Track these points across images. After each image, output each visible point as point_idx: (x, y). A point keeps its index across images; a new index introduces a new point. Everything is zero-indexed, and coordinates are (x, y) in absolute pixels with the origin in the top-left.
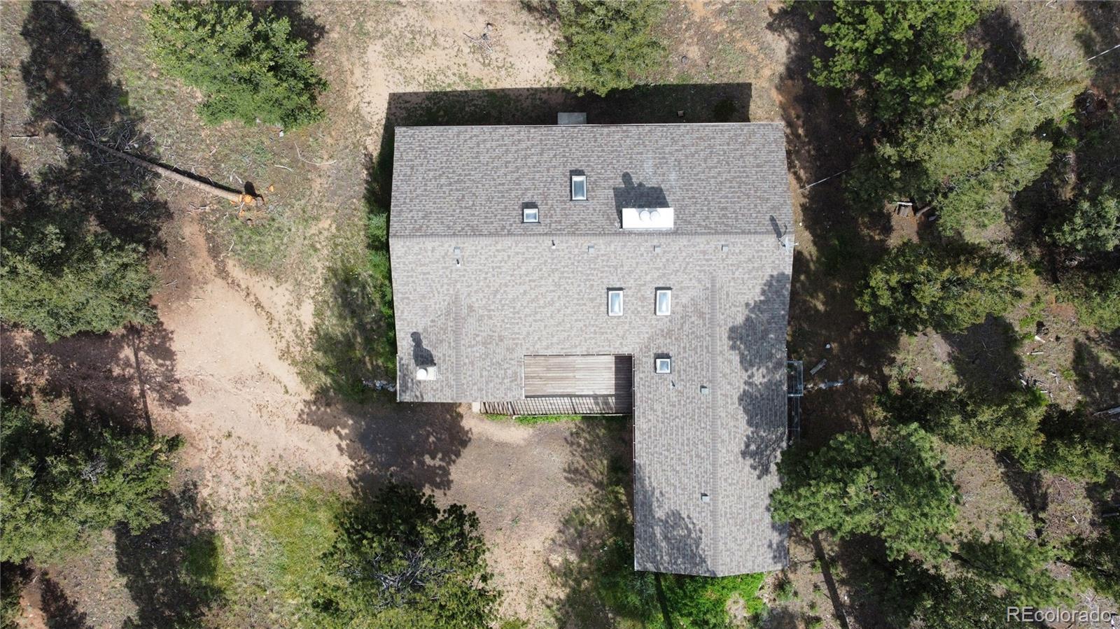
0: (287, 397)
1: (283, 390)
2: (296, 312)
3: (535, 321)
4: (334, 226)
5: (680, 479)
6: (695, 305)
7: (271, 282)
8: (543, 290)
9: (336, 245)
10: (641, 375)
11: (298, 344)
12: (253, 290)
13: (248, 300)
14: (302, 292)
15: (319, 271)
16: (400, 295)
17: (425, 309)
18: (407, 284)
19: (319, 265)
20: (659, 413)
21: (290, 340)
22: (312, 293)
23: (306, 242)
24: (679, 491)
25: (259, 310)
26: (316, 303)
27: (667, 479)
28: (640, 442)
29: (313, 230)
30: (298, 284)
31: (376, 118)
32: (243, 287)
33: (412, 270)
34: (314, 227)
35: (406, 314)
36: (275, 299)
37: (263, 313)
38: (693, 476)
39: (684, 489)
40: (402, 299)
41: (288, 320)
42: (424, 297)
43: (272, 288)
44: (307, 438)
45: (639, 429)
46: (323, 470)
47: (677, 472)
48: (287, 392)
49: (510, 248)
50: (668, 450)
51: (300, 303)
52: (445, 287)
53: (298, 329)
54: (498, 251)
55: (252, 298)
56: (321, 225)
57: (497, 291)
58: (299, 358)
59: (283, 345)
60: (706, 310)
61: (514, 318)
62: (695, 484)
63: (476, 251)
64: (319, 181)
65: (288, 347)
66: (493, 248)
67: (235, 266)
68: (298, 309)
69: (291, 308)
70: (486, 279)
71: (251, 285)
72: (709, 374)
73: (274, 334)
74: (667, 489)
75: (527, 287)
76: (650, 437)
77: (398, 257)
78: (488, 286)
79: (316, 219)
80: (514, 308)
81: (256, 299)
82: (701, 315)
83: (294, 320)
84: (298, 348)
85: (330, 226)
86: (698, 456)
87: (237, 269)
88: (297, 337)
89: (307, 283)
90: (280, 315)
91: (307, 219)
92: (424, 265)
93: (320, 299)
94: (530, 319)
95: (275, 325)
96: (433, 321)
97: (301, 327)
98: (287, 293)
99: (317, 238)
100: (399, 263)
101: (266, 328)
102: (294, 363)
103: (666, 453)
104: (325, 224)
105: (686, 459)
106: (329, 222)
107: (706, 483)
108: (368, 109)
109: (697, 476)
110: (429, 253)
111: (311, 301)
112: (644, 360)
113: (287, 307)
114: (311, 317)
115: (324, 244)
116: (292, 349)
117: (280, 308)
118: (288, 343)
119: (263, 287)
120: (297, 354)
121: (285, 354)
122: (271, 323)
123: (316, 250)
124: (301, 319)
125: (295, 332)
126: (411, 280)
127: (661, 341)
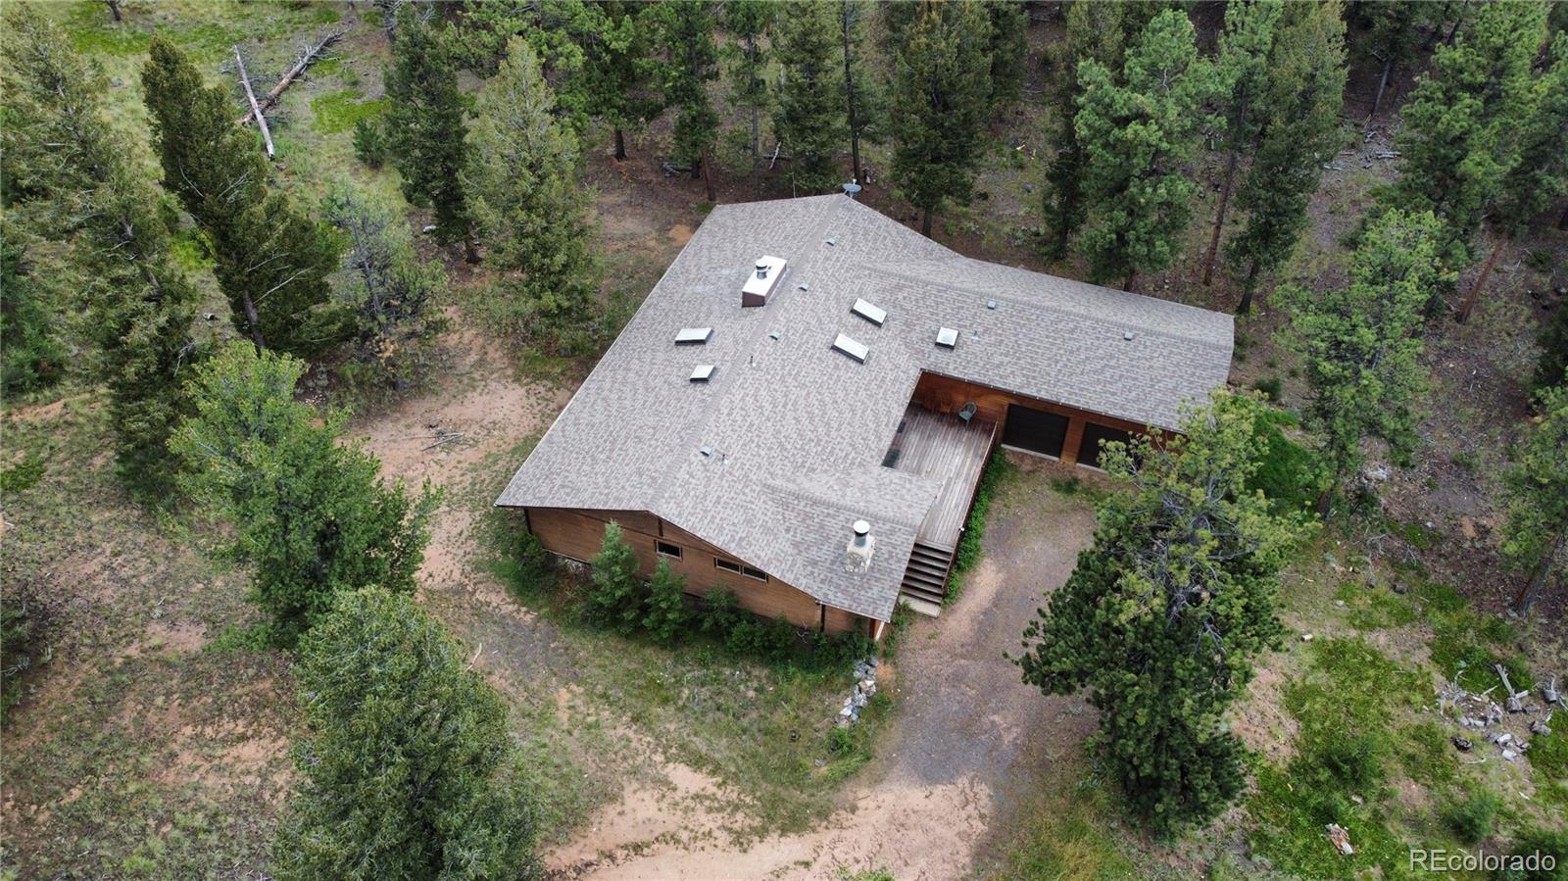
0: (816, 867)
1: (801, 868)
2: (678, 795)
3: (838, 430)
4: (574, 687)
5: (1097, 358)
6: (884, 290)
7: (611, 811)
8: (801, 401)
9: (604, 696)
10: (951, 367)
11: (732, 814)
12: (609, 846)
13: (620, 861)
14: (652, 772)
15: (631, 734)
16: (733, 545)
17: (767, 531)
18: (721, 529)
19: (621, 731)
20: (1006, 360)
21: (720, 823)
22: (659, 758)
23: (576, 733)
24: (1113, 363)
25: (646, 851)
26: (676, 759)
27: (1095, 372)
28: (1039, 391)
29: (563, 716)
30: (634, 772)
31: (456, 575)
32: (593, 857)
33: (706, 511)
34: (559, 714)
35: (763, 555)
36: (641, 816)
37: (655, 846)
38: (1096, 343)
39: (1112, 357)
40: (739, 544)
41: (686, 810)
42: (748, 522)
43: (621, 814)
44: (900, 862)
45: (1022, 387)
46: (964, 859)
47: (1087, 358)
48: (807, 864)
49: (732, 402)
50: (1057, 362)
51: (665, 783)
52: (747, 491)
53: (707, 803)
54: (729, 415)
55: (620, 854)
56: (562, 703)
57: (781, 444)
58: (757, 822)
59: (723, 838)
60: (895, 281)
61: (824, 448)
62: (1108, 343)
63: (718, 434)
64: (494, 678)
65: (730, 830)
66: (724, 417)
67: (552, 853)
68: (675, 789)
69: (668, 800)
70: (758, 446)
71: (598, 844)
72: (973, 296)
73: (699, 844)
74: (1108, 375)
75: (790, 415)
76: (1034, 378)
77: (680, 515)
78: (770, 449)
79: (551, 704)
80: (811, 440)
81: (625, 847)
82: (899, 288)
83: (689, 802)
84: (740, 816)
85: (570, 691)
86: (1072, 332)
87: (559, 852)
88: (720, 809)
89: (640, 759)
90: (671, 821)
91: (541, 718)
92: (705, 496)
93: (674, 750)
94: (834, 434)
95: (684, 836)
96: (788, 530)
97: (707, 798)
98: (640, 794)
99: (579, 717)
100: (687, 520)
101: (681, 852)
102: (762, 833)
103: (1060, 364)
104: (563, 696)
105: (1074, 345)
106: (563, 691)
107: (1108, 331)
108: (438, 579)
109: (1098, 338)
110: (693, 481)
111: (671, 765)
112: (932, 359)
113: (664, 805)
114: (698, 776)
115: (592, 710)
116: (737, 827)
117: (660, 816)
118: (723, 827)
119: (614, 825)
120: (748, 821)
121: (740, 840)
122: (677, 841)
123: (597, 725)
124: (692, 791)
125: (710, 810)
126: (717, 521)
127: (914, 336)
